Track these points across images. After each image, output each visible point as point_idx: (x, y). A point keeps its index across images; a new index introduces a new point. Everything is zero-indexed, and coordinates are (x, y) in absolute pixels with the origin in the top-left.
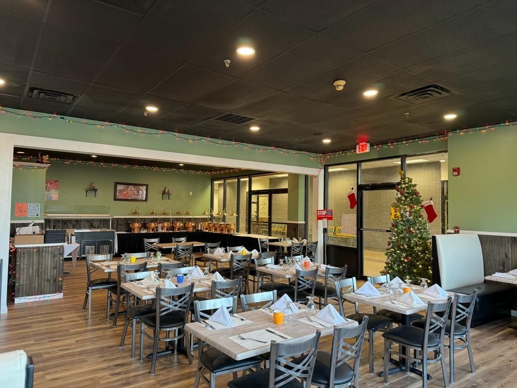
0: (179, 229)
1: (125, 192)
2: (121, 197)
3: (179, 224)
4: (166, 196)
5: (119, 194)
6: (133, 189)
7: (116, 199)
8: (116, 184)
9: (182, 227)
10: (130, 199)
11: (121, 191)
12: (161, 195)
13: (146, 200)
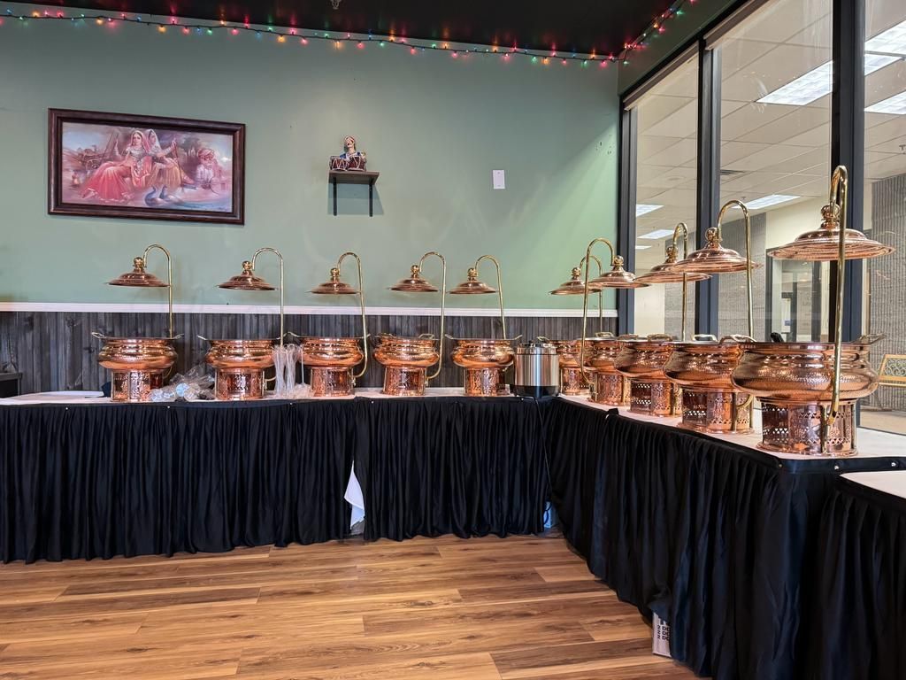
0: (413, 380)
1: (110, 169)
2: (91, 197)
3: (411, 354)
4: (353, 195)
5: (81, 179)
6: (156, 147)
7: (60, 207)
8: (60, 118)
9: (432, 370)
10: (142, 203)
11: (87, 161)
12: (326, 187)
13: (235, 217)
